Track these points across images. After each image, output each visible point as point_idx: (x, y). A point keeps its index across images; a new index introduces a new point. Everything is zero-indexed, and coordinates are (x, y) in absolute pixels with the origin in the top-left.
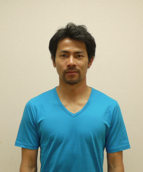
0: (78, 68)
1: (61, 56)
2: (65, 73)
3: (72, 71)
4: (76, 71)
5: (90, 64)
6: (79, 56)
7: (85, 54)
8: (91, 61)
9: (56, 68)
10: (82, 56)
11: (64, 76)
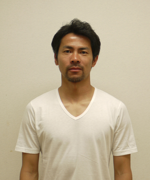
0: (82, 65)
1: (65, 52)
2: (68, 69)
3: (76, 67)
4: (80, 68)
5: (94, 63)
6: (84, 52)
7: (90, 51)
8: (95, 61)
9: (58, 66)
10: (87, 53)
11: (67, 73)
